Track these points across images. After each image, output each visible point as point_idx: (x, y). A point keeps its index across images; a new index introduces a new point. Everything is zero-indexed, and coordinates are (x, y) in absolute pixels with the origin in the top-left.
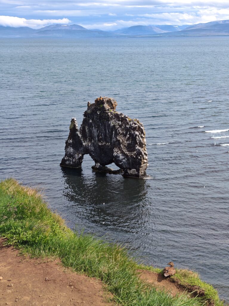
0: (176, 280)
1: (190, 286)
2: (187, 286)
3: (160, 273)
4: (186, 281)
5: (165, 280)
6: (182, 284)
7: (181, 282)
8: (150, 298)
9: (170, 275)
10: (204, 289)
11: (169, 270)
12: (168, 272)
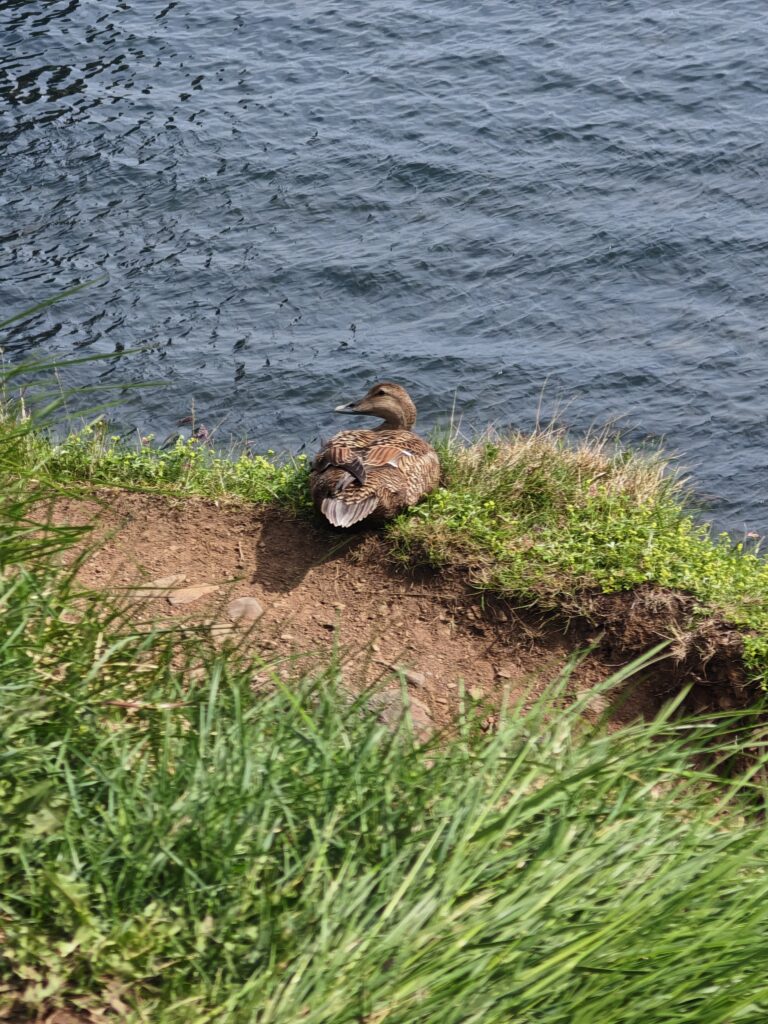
0: (445, 553)
1: (594, 591)
2: (561, 597)
3: (282, 498)
4: (548, 549)
5: (337, 564)
6: (509, 586)
7: (500, 571)
8: (199, 774)
9: (380, 510)
10: (732, 614)
11: (369, 462)
12: (358, 484)
